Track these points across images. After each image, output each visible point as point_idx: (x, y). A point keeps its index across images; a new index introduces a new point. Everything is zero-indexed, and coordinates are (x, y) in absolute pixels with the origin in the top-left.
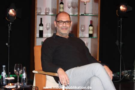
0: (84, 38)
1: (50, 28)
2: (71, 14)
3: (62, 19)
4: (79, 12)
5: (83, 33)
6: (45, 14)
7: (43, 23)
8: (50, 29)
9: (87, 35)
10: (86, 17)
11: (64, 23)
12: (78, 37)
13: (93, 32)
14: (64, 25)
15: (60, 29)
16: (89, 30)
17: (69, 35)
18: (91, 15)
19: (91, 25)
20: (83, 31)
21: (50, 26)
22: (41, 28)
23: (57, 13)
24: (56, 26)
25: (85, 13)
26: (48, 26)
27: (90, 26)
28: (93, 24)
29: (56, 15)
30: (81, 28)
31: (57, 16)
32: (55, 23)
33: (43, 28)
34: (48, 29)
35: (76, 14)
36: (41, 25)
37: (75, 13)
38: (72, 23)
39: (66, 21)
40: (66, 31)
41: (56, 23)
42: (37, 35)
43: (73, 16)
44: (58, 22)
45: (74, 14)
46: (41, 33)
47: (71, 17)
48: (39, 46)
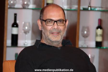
0: (87, 48)
1: (30, 30)
2: (65, 7)
3: (51, 16)
4: (79, 4)
5: (85, 41)
6: (23, 6)
7: (18, 22)
8: (30, 32)
9: (93, 44)
10: (91, 13)
11: (55, 23)
12: (77, 47)
13: (103, 39)
14: (56, 27)
15: (49, 34)
16: (97, 35)
17: (62, 43)
18: (100, 9)
19: (100, 27)
20: (85, 36)
21: (30, 27)
22: (15, 31)
23: (42, 7)
24: (40, 28)
25: (90, 7)
26: (26, 28)
27: (97, 28)
28: (104, 25)
29: (41, 9)
30: (83, 31)
31: (42, 11)
32: (39, 23)
33: (18, 31)
34: (26, 32)
35: (75, 7)
36: (15, 25)
37: (73, 6)
38: (67, 22)
39: (58, 20)
40: (58, 37)
41: (42, 23)
42: (9, 42)
43: (69, 12)
44: (45, 21)
45: (71, 8)
46: (15, 39)
47: (66, 12)
48: (12, 61)
